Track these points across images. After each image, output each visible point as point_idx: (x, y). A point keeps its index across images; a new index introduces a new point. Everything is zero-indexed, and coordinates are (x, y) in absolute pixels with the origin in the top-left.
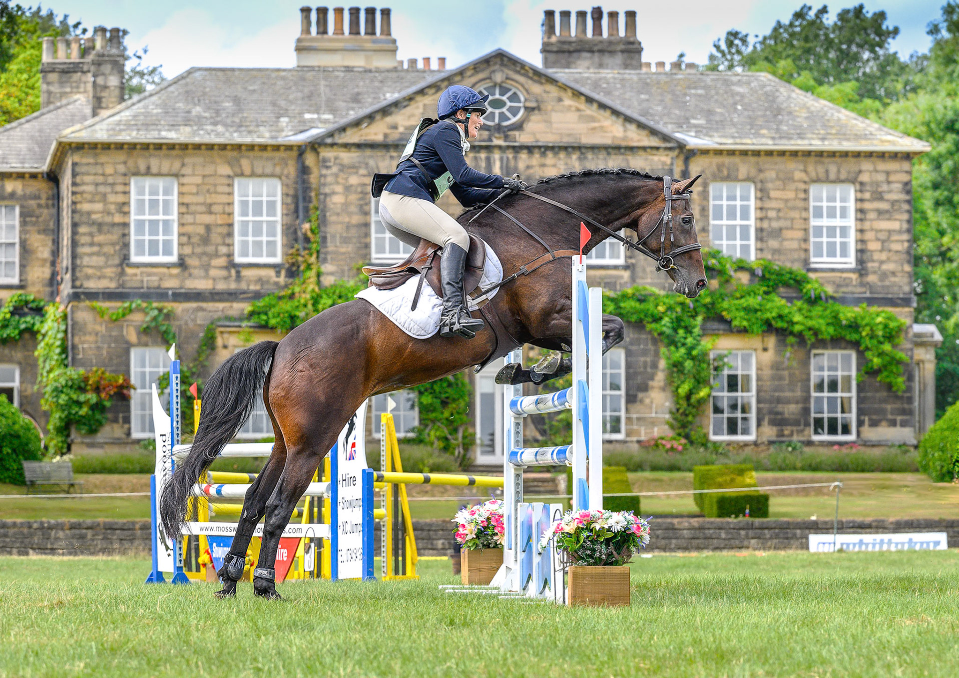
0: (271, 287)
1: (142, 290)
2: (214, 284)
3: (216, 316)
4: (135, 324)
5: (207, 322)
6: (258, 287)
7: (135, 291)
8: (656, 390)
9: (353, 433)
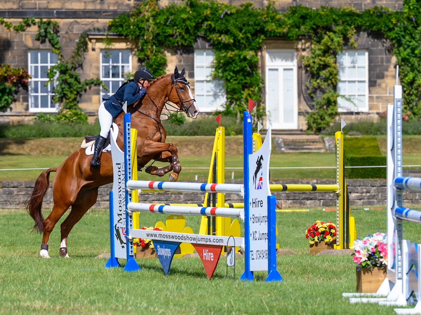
0: (124, 8)
1: (35, 10)
2: (85, 6)
3: (87, 28)
4: (30, 33)
5: (81, 32)
6: (115, 8)
7: (31, 10)
8: (389, 78)
9: (261, 171)
